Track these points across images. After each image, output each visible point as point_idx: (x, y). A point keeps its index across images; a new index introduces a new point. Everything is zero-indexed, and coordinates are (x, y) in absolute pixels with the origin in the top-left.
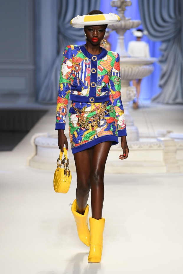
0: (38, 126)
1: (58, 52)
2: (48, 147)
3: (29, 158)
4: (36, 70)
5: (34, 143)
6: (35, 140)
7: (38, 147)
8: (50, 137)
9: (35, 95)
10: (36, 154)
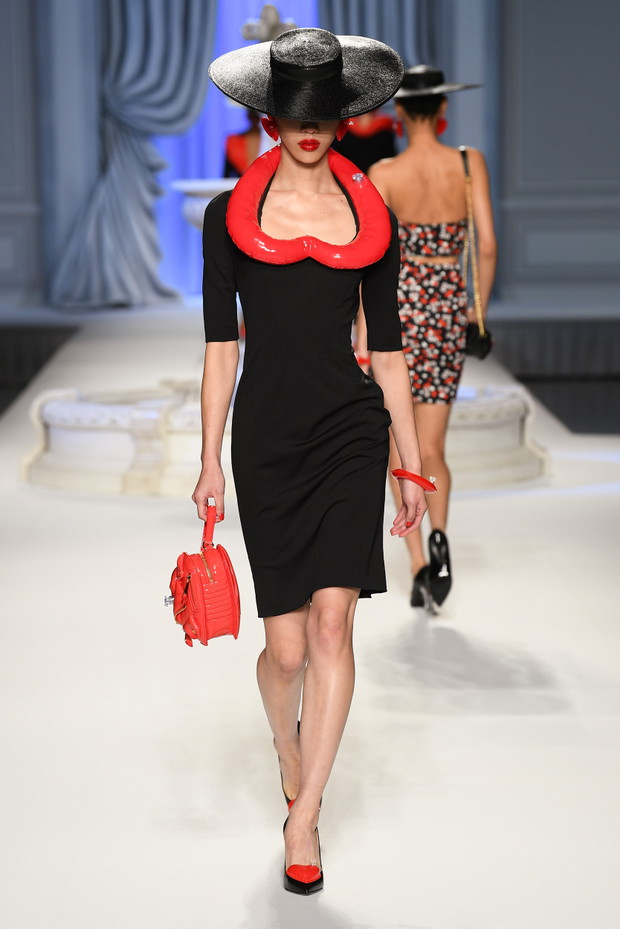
0: (51, 370)
1: (103, 167)
2: (79, 428)
3: (28, 459)
4: (44, 218)
5: (41, 417)
6: (42, 408)
7: (54, 433)
8: (84, 399)
9: (43, 285)
10: (47, 448)
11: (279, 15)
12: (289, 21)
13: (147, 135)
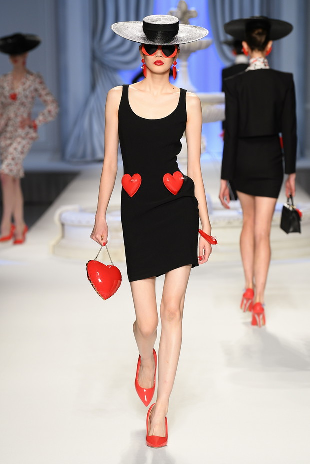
0: (66, 195)
1: (93, 87)
2: (80, 226)
3: (53, 242)
4: (62, 114)
5: (60, 220)
6: (61, 215)
7: (66, 227)
8: (83, 211)
9: (61, 150)
10: (63, 236)
11: (188, 6)
12: (193, 9)
13: (116, 70)
